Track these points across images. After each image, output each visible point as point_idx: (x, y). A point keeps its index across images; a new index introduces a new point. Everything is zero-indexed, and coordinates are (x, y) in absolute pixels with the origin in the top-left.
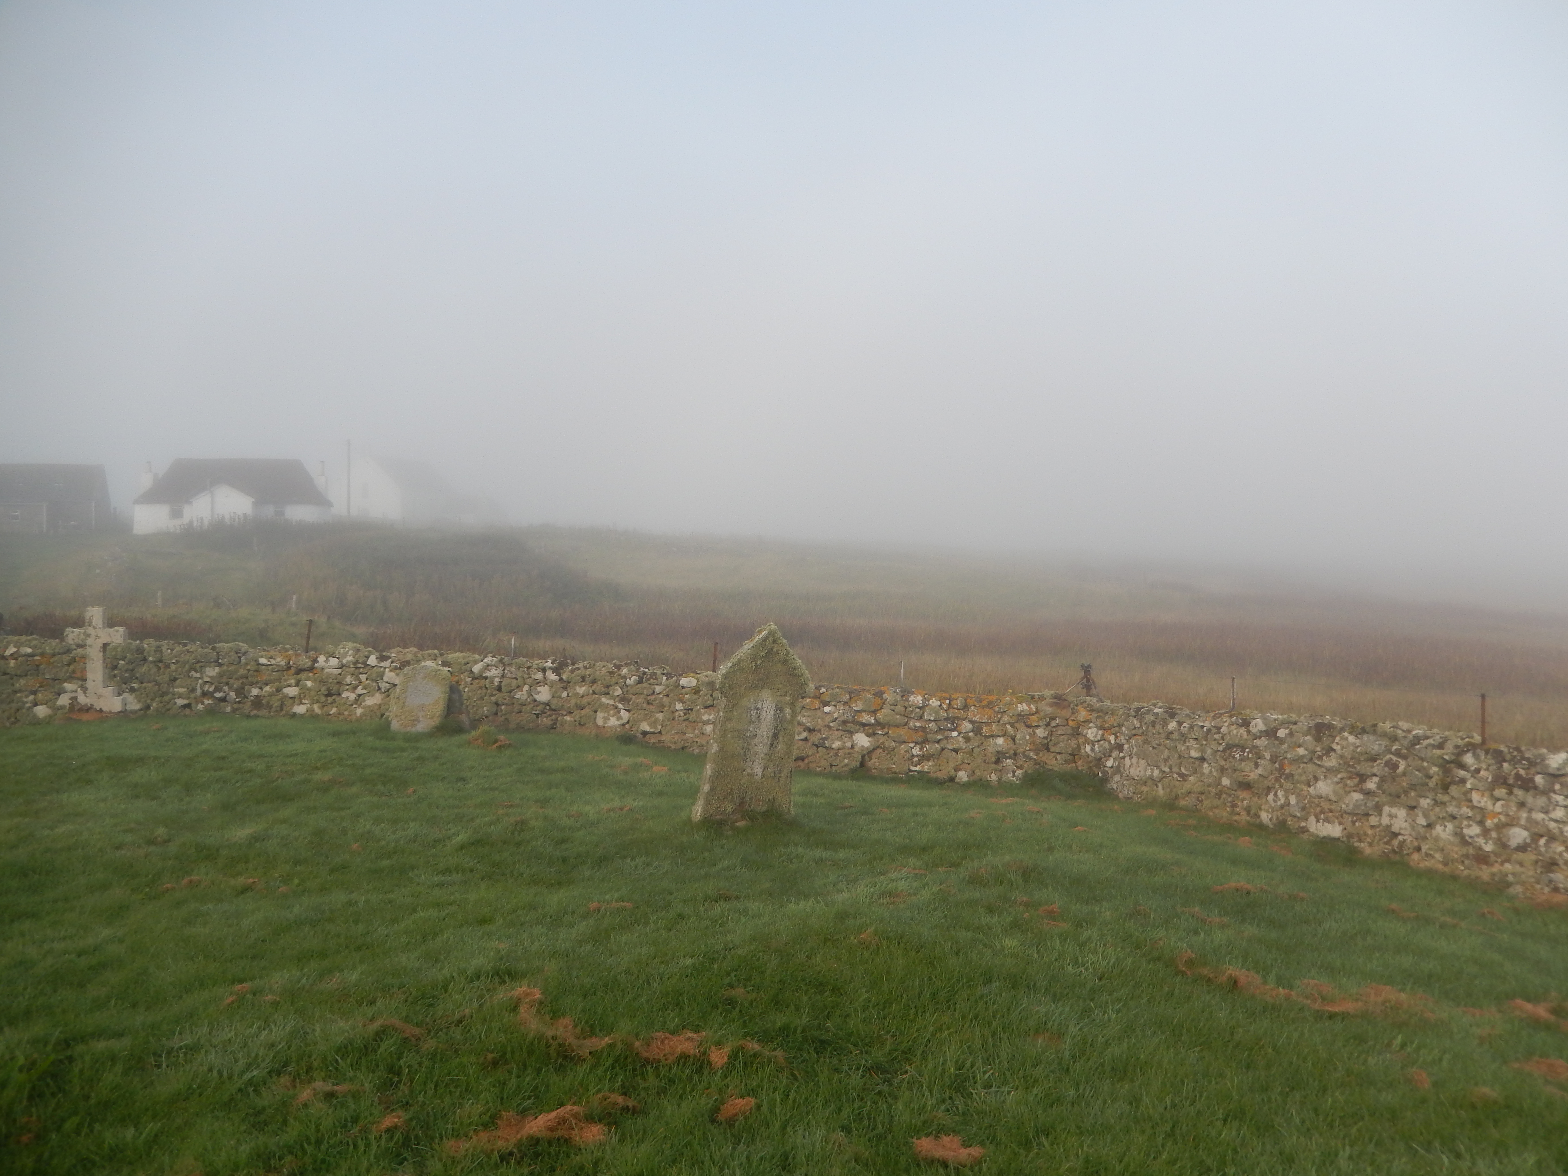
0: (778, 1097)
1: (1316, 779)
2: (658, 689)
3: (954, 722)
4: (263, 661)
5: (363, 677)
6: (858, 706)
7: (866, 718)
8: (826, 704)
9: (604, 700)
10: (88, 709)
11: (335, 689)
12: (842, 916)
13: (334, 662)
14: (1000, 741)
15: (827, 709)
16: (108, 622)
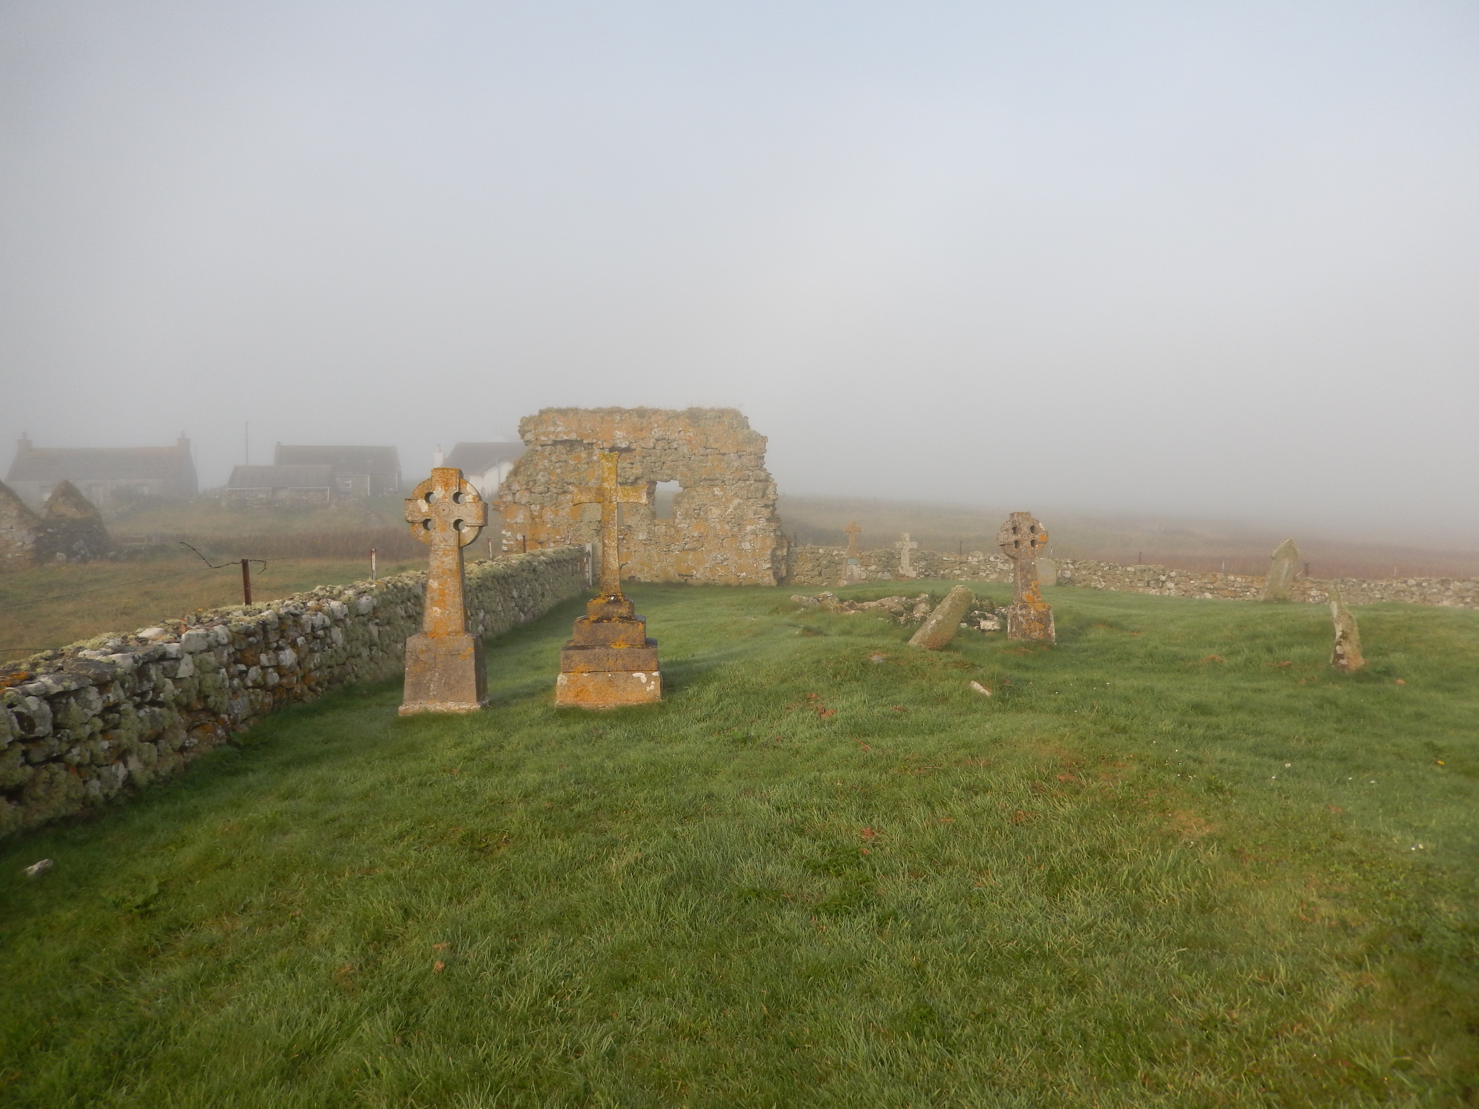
2: (1118, 572)
4: (945, 558)
5: (988, 566)
9: (1094, 577)
10: (903, 576)
11: (977, 571)
13: (975, 559)
16: (912, 539)
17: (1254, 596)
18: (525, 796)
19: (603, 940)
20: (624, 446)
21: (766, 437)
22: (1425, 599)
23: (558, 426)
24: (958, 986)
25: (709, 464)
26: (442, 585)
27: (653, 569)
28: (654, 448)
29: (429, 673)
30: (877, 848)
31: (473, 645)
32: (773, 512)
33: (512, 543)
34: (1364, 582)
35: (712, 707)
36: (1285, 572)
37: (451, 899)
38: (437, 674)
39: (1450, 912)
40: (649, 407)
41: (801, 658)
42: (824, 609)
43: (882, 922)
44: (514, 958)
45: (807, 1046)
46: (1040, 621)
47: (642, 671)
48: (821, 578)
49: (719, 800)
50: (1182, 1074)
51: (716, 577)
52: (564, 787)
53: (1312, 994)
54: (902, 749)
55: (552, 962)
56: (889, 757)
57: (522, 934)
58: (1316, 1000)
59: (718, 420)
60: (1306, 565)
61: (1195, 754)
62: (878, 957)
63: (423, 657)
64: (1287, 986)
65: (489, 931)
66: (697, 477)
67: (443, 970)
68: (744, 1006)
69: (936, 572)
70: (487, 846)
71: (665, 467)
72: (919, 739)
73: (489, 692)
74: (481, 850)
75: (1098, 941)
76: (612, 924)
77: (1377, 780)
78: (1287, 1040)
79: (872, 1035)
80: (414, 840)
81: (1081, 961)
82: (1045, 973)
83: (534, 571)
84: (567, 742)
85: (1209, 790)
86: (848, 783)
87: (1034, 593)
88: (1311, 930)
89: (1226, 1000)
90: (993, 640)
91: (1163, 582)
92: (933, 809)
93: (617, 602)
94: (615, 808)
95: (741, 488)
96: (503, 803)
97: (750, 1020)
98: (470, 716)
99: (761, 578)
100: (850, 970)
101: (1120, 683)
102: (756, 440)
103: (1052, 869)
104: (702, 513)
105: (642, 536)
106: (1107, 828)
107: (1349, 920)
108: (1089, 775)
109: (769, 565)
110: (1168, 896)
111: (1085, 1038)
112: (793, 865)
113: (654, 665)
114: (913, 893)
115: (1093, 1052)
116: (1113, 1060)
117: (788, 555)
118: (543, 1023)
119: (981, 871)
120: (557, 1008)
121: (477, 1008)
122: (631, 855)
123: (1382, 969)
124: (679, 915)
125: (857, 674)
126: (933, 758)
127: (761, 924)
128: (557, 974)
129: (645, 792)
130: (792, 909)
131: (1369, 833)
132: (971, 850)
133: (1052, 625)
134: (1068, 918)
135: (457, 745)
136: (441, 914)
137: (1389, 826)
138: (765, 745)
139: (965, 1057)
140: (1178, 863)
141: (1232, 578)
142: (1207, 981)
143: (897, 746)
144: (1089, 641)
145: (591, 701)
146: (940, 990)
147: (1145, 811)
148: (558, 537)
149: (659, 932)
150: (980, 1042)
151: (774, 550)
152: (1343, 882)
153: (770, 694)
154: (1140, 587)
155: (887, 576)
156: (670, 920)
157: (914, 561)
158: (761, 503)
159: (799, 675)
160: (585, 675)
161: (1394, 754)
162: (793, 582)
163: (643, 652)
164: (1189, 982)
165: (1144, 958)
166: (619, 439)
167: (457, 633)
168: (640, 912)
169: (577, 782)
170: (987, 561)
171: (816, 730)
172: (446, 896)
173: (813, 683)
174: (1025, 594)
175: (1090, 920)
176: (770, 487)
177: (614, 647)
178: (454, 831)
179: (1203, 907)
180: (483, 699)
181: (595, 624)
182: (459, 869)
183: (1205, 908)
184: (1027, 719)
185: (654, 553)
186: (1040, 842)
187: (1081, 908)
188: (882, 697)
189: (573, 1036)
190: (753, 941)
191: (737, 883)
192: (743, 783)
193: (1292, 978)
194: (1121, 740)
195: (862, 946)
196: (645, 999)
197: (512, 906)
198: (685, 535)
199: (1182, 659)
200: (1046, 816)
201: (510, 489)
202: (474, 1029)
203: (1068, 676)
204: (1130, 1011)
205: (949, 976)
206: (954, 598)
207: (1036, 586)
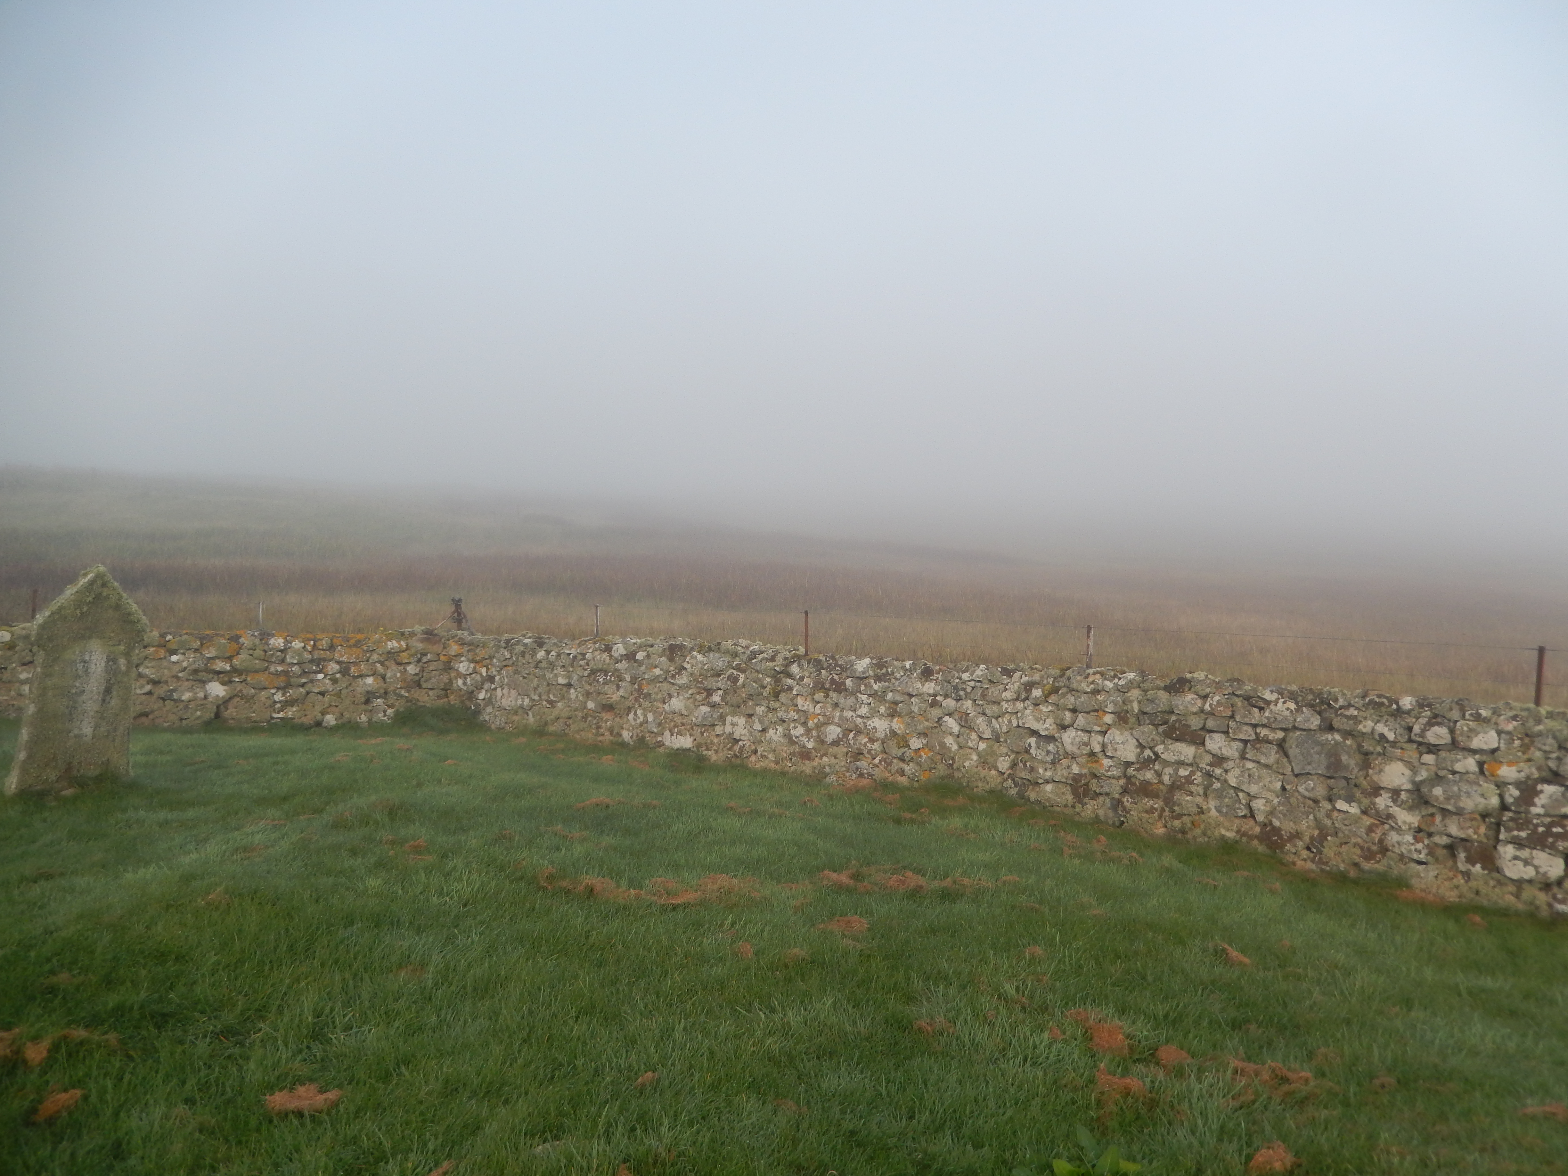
0: (109, 1083)
1: (670, 696)
3: (320, 663)
6: (211, 652)
7: (220, 665)
8: (174, 652)
12: (187, 879)
14: (370, 680)
15: (174, 658)
141: (278, 642)
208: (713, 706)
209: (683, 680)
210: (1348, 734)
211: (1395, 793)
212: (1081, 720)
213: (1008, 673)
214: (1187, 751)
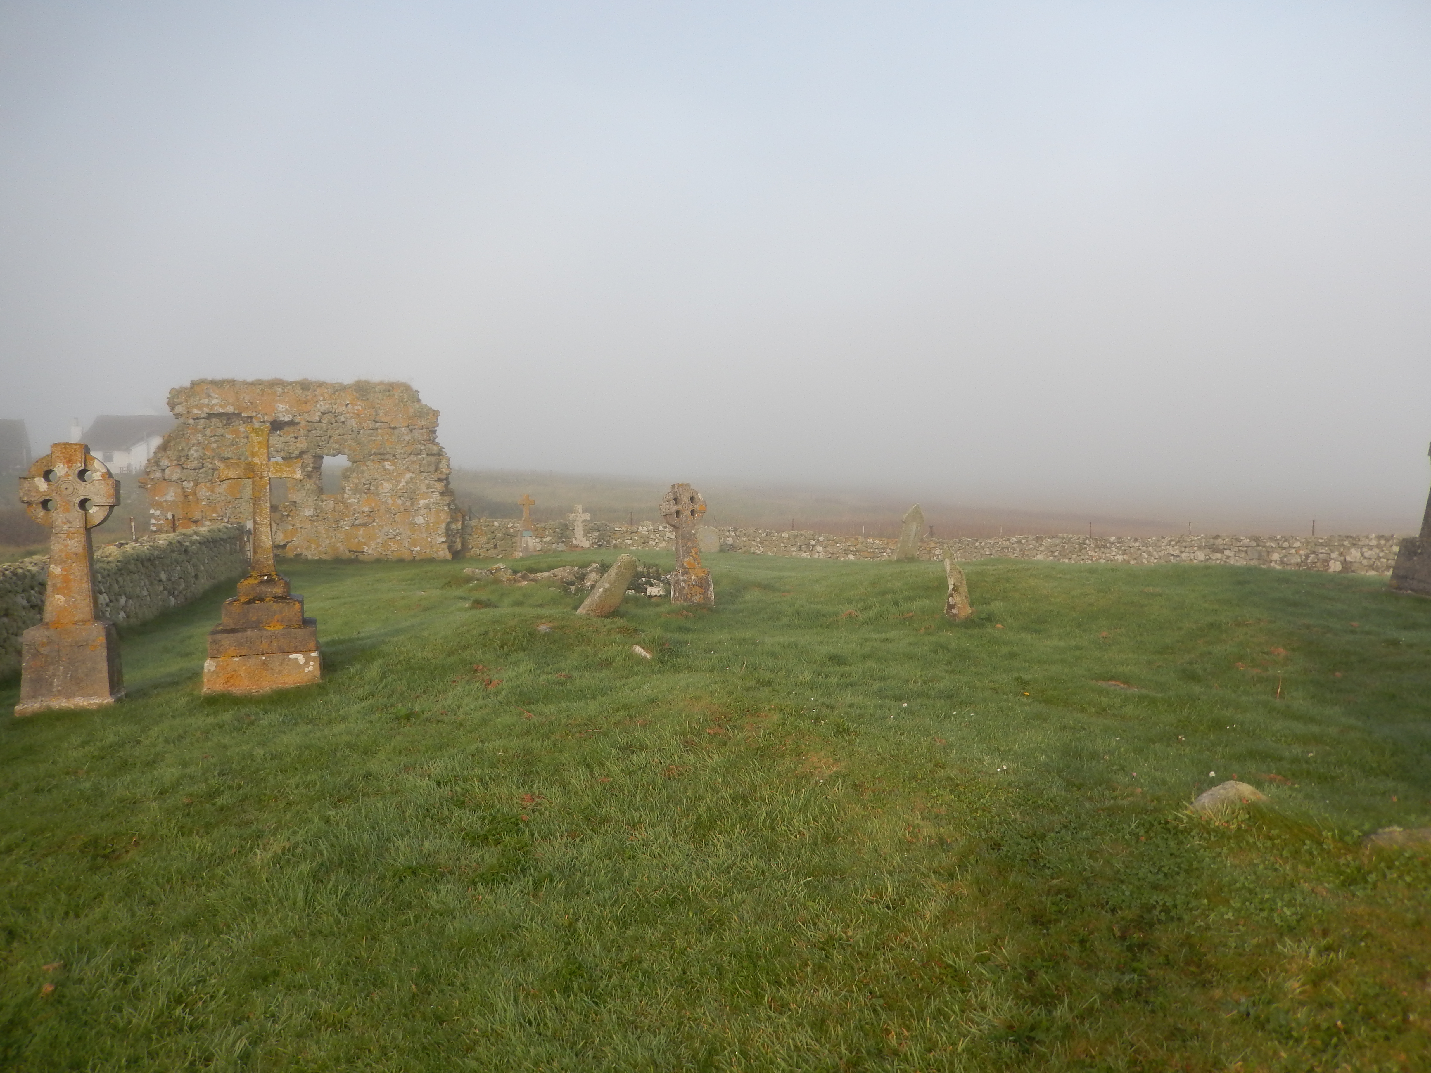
2: (774, 538)
4: (617, 529)
5: (658, 535)
7: (852, 548)
8: (837, 543)
9: (753, 543)
10: (577, 546)
11: (647, 540)
13: (645, 529)
16: (585, 511)
17: (889, 556)
18: (161, 793)
19: (243, 938)
20: (287, 419)
21: (438, 411)
22: (1024, 553)
23: (213, 398)
24: (607, 938)
25: (379, 438)
26: (66, 570)
27: (321, 546)
28: (320, 422)
29: (51, 667)
30: (537, 813)
31: (104, 634)
32: (446, 486)
33: (162, 522)
34: (977, 541)
35: (375, 684)
36: (913, 534)
37: (67, 914)
38: (61, 668)
39: (1024, 822)
40: (314, 380)
41: (468, 631)
42: (497, 581)
43: (537, 885)
44: (139, 970)
45: (456, 1018)
46: (701, 586)
47: (300, 652)
48: (496, 551)
49: (377, 779)
50: (804, 992)
51: (389, 553)
52: (206, 780)
53: (913, 906)
54: (564, 714)
55: (183, 968)
56: (551, 723)
57: (151, 943)
58: (916, 911)
59: (387, 393)
60: (931, 527)
61: (827, 701)
62: (532, 920)
63: (42, 650)
64: (893, 901)
65: (111, 943)
66: (366, 452)
67: (53, 992)
68: (393, 987)
69: (608, 542)
70: (113, 851)
71: (332, 441)
72: (582, 704)
73: (125, 684)
74: (105, 857)
75: (736, 879)
76: (253, 921)
77: (976, 713)
78: (892, 949)
79: (521, 997)
80: (24, 853)
81: (720, 900)
82: (688, 915)
83: (186, 551)
84: (215, 732)
85: (838, 732)
86: (510, 751)
87: (695, 560)
88: (915, 849)
89: (843, 920)
90: (658, 605)
91: (813, 546)
92: (592, 771)
93: (270, 581)
94: (263, 797)
95: (413, 462)
96: (134, 803)
97: (397, 1000)
98: (103, 712)
99: (436, 552)
100: (503, 937)
101: (768, 640)
102: (428, 414)
103: (699, 817)
104: (372, 488)
105: (308, 512)
106: (749, 774)
107: (946, 837)
108: (735, 726)
109: (443, 539)
110: (799, 832)
111: (721, 972)
112: (451, 838)
113: (312, 644)
114: (570, 853)
115: (727, 984)
116: (744, 989)
117: (462, 529)
118: (169, 1035)
119: (634, 825)
120: (187, 1016)
121: (92, 1028)
122: (277, 845)
123: (969, 877)
124: (326, 901)
125: (524, 643)
126: (593, 721)
127: (416, 901)
128: (188, 979)
129: (297, 777)
130: (448, 882)
131: (965, 760)
132: (626, 807)
133: (712, 589)
134: (710, 862)
135: (84, 744)
136: (54, 931)
137: (982, 752)
138: (429, 720)
139: (610, 1006)
140: (809, 801)
141: (871, 540)
142: (828, 905)
143: (560, 712)
144: (745, 602)
145: (243, 686)
146: (590, 945)
147: (783, 756)
148: (214, 515)
149: (306, 921)
150: (624, 990)
151: (448, 524)
152: (941, 805)
153: (435, 668)
154: (793, 551)
155: (561, 547)
156: (318, 908)
157: (587, 532)
158: (435, 476)
159: (465, 648)
160: (236, 659)
161: (991, 689)
162: (468, 555)
163: (300, 632)
164: (813, 907)
165: (775, 891)
166: (283, 412)
167: (84, 622)
168: (285, 903)
169: (221, 774)
170: (656, 531)
171: (481, 702)
172: (61, 910)
173: (479, 655)
174: (686, 561)
175: (730, 862)
176: (444, 461)
177: (268, 628)
178: (74, 839)
179: (828, 838)
180: (118, 691)
181: (247, 606)
182: (78, 880)
183: (829, 840)
184: (683, 678)
185: (321, 529)
186: (690, 793)
187: (722, 850)
188: (548, 665)
189: (203, 1043)
190: (405, 919)
191: (393, 863)
192: (403, 760)
193: (898, 894)
194: (765, 692)
195: (516, 911)
196: (286, 994)
197: (139, 913)
198: (355, 510)
199: (824, 616)
200: (696, 768)
201: (158, 466)
202: (87, 1053)
203: (723, 636)
204: (761, 941)
205: (599, 931)
206: (619, 567)
207: (696, 553)
208: (1055, 556)
209: (1043, 548)
210: (1264, 547)
211: (1276, 561)
212: (1187, 549)
213: (1164, 538)
214: (1219, 556)
